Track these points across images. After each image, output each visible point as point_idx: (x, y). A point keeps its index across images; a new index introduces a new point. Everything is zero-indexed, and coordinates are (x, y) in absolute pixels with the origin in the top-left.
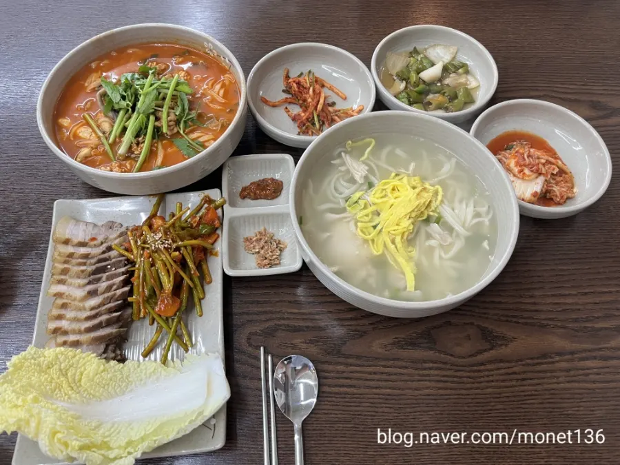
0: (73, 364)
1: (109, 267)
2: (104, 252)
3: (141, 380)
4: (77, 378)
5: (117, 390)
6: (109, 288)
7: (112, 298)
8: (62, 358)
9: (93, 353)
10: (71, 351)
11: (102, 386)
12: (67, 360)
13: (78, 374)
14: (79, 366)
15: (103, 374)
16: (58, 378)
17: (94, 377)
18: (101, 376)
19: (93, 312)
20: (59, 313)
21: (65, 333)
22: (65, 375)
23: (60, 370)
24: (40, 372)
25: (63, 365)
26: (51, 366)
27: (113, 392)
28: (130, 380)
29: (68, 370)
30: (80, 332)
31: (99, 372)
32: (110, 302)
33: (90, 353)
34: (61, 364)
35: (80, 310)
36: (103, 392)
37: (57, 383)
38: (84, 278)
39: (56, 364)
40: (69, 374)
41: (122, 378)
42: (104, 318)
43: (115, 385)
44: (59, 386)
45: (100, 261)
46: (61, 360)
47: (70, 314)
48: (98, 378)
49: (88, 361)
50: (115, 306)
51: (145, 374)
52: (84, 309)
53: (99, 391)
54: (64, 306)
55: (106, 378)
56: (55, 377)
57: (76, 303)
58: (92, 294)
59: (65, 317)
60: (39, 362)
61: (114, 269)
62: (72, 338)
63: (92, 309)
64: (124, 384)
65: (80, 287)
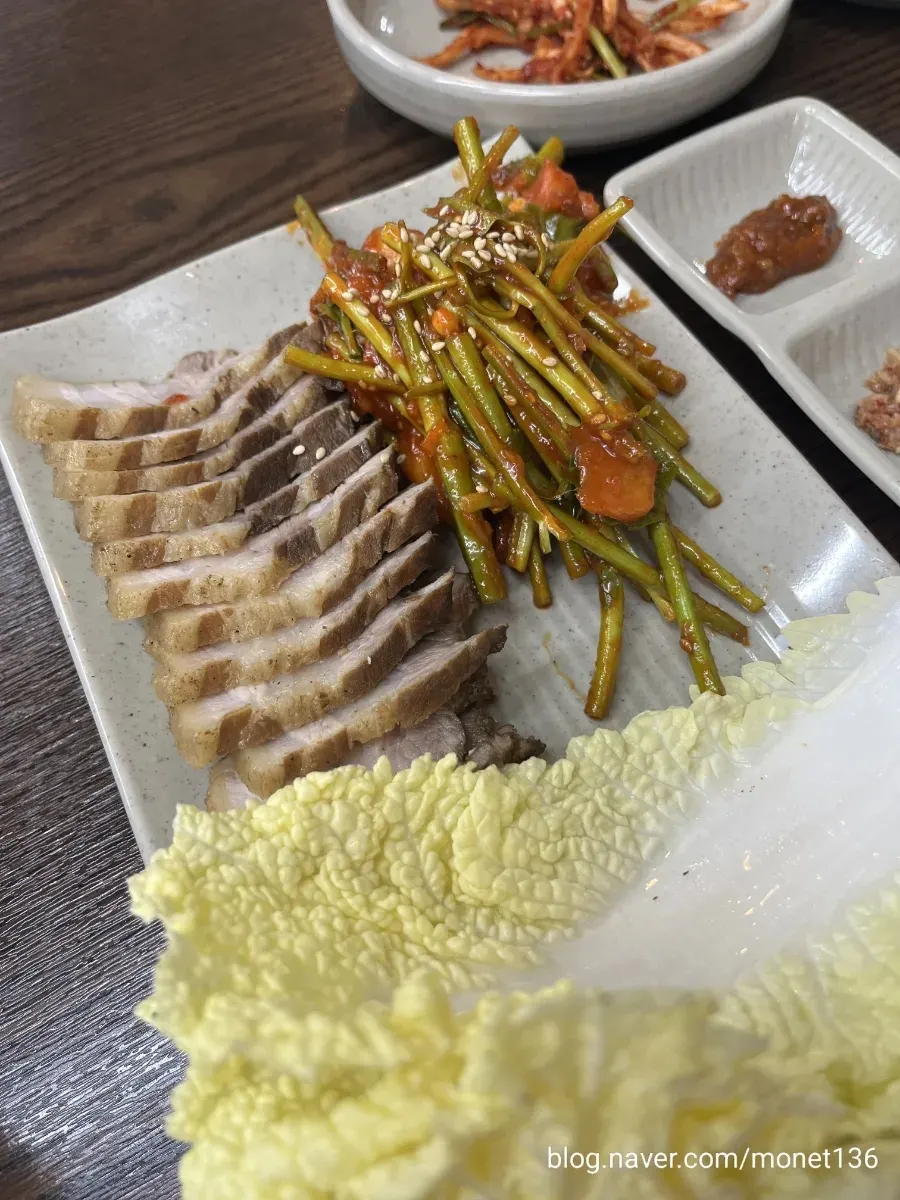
0: (388, 827)
1: (299, 450)
2: (246, 418)
3: (668, 795)
4: (433, 878)
5: (612, 868)
6: (352, 512)
7: (385, 536)
8: (336, 817)
9: (438, 756)
10: (352, 776)
11: (547, 869)
12: (361, 816)
13: (429, 861)
14: (413, 825)
15: (522, 822)
16: (369, 906)
17: (498, 848)
18: (525, 834)
19: (343, 613)
20: (204, 663)
21: (270, 729)
22: (384, 883)
23: (355, 868)
24: (286, 903)
25: (353, 844)
26: (308, 868)
27: (600, 881)
28: (625, 808)
29: (379, 858)
30: (328, 705)
31: (508, 818)
32: (386, 555)
33: (426, 757)
34: (342, 843)
35: (279, 627)
36: (567, 892)
37: (375, 927)
38: (226, 519)
39: (323, 852)
40: (397, 875)
41: (597, 812)
42: (394, 616)
43: (590, 849)
44: (392, 939)
45: (249, 448)
46: (336, 822)
47: (252, 654)
48: (517, 847)
49: (441, 794)
50: (417, 558)
51: (671, 766)
52: (298, 617)
53: (550, 900)
54: (208, 634)
55: (541, 834)
56: (354, 902)
57: (254, 603)
58: (298, 553)
59: (237, 669)
60: (255, 866)
61: (320, 453)
62: (310, 738)
63: (329, 603)
64: (619, 833)
65: (231, 548)
